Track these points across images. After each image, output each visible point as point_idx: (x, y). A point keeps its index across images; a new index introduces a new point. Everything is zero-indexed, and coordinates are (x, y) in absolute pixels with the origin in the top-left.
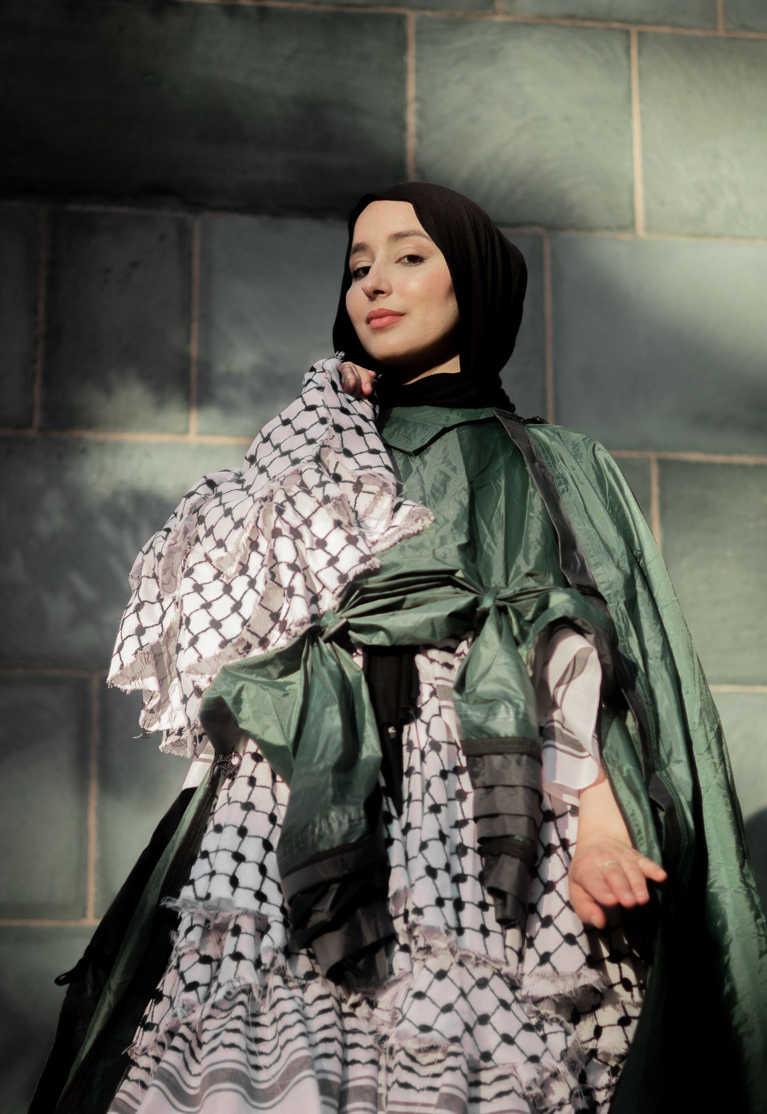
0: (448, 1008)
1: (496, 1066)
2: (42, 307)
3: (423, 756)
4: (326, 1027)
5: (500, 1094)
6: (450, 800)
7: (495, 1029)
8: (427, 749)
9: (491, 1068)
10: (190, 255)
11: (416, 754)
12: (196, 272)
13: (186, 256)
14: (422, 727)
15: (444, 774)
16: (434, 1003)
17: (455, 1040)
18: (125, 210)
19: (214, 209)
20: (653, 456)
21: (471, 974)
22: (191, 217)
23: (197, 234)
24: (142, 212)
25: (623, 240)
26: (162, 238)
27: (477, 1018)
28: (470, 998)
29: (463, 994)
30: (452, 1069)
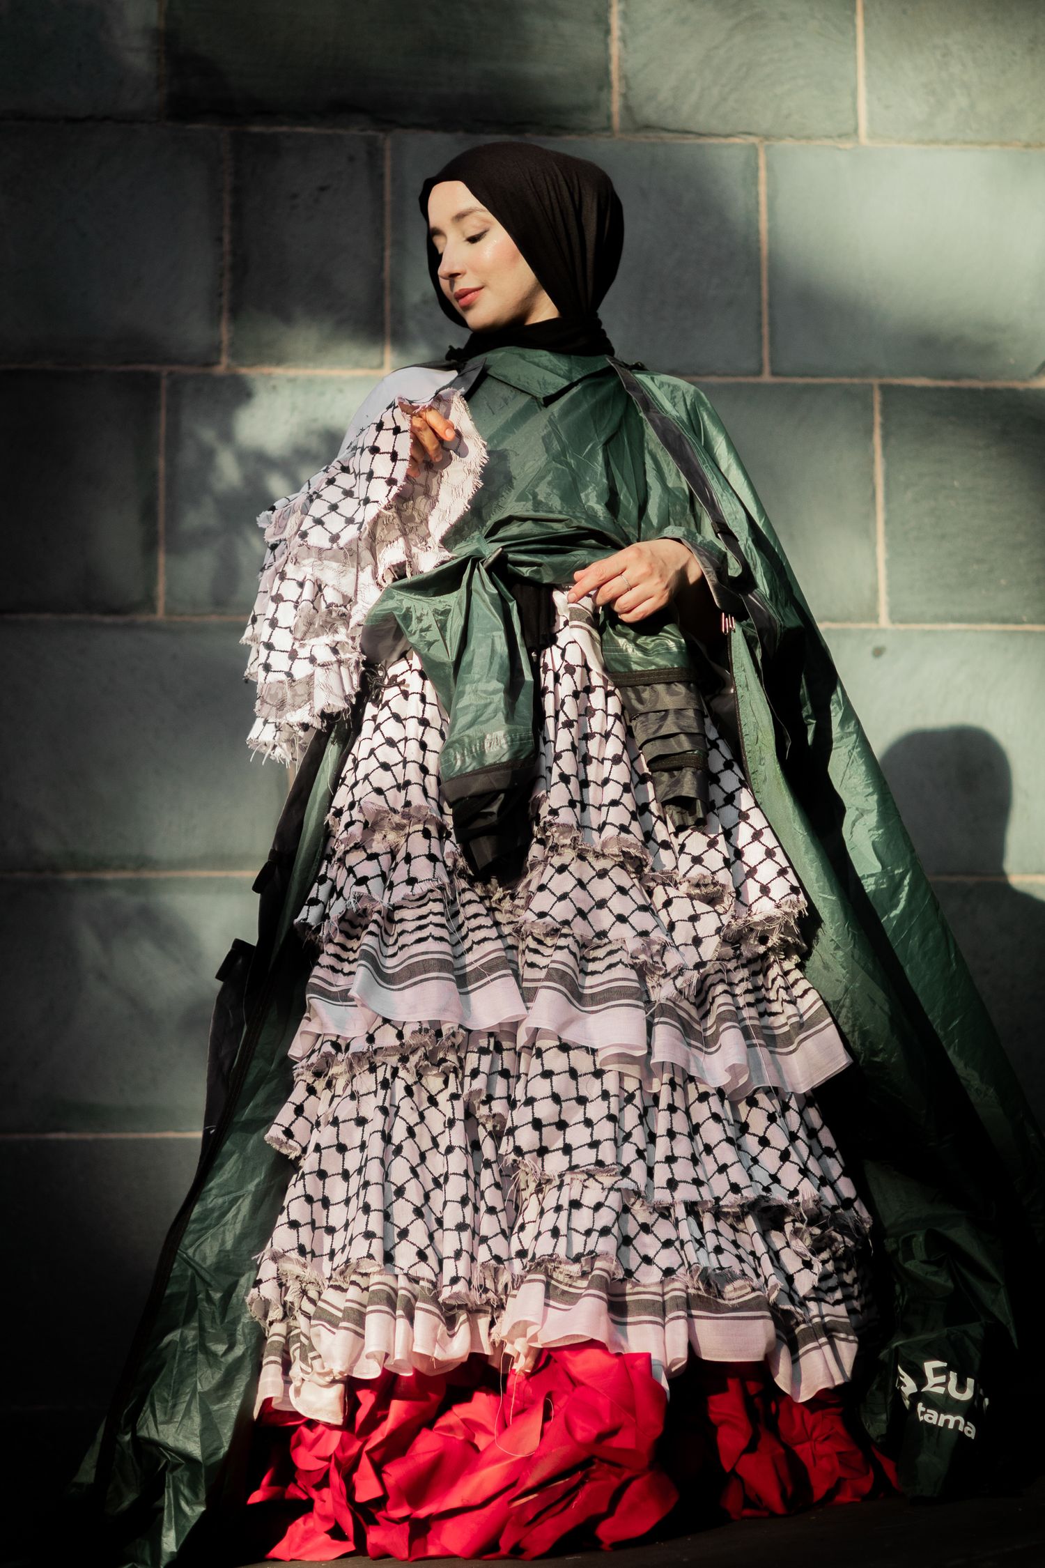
0: (564, 897)
1: (610, 942)
2: (227, 238)
3: (557, 678)
5: (610, 967)
6: (580, 715)
7: (611, 911)
8: (562, 672)
9: (605, 945)
10: (382, 176)
11: (550, 675)
12: (388, 197)
13: (377, 179)
14: (556, 652)
15: (576, 695)
16: (553, 893)
17: (566, 923)
18: (311, 130)
19: (405, 127)
20: (875, 382)
21: (592, 867)
22: (381, 135)
23: (388, 154)
24: (329, 132)
25: (846, 150)
26: (351, 159)
27: (594, 903)
28: (588, 887)
29: (581, 884)
30: (561, 948)
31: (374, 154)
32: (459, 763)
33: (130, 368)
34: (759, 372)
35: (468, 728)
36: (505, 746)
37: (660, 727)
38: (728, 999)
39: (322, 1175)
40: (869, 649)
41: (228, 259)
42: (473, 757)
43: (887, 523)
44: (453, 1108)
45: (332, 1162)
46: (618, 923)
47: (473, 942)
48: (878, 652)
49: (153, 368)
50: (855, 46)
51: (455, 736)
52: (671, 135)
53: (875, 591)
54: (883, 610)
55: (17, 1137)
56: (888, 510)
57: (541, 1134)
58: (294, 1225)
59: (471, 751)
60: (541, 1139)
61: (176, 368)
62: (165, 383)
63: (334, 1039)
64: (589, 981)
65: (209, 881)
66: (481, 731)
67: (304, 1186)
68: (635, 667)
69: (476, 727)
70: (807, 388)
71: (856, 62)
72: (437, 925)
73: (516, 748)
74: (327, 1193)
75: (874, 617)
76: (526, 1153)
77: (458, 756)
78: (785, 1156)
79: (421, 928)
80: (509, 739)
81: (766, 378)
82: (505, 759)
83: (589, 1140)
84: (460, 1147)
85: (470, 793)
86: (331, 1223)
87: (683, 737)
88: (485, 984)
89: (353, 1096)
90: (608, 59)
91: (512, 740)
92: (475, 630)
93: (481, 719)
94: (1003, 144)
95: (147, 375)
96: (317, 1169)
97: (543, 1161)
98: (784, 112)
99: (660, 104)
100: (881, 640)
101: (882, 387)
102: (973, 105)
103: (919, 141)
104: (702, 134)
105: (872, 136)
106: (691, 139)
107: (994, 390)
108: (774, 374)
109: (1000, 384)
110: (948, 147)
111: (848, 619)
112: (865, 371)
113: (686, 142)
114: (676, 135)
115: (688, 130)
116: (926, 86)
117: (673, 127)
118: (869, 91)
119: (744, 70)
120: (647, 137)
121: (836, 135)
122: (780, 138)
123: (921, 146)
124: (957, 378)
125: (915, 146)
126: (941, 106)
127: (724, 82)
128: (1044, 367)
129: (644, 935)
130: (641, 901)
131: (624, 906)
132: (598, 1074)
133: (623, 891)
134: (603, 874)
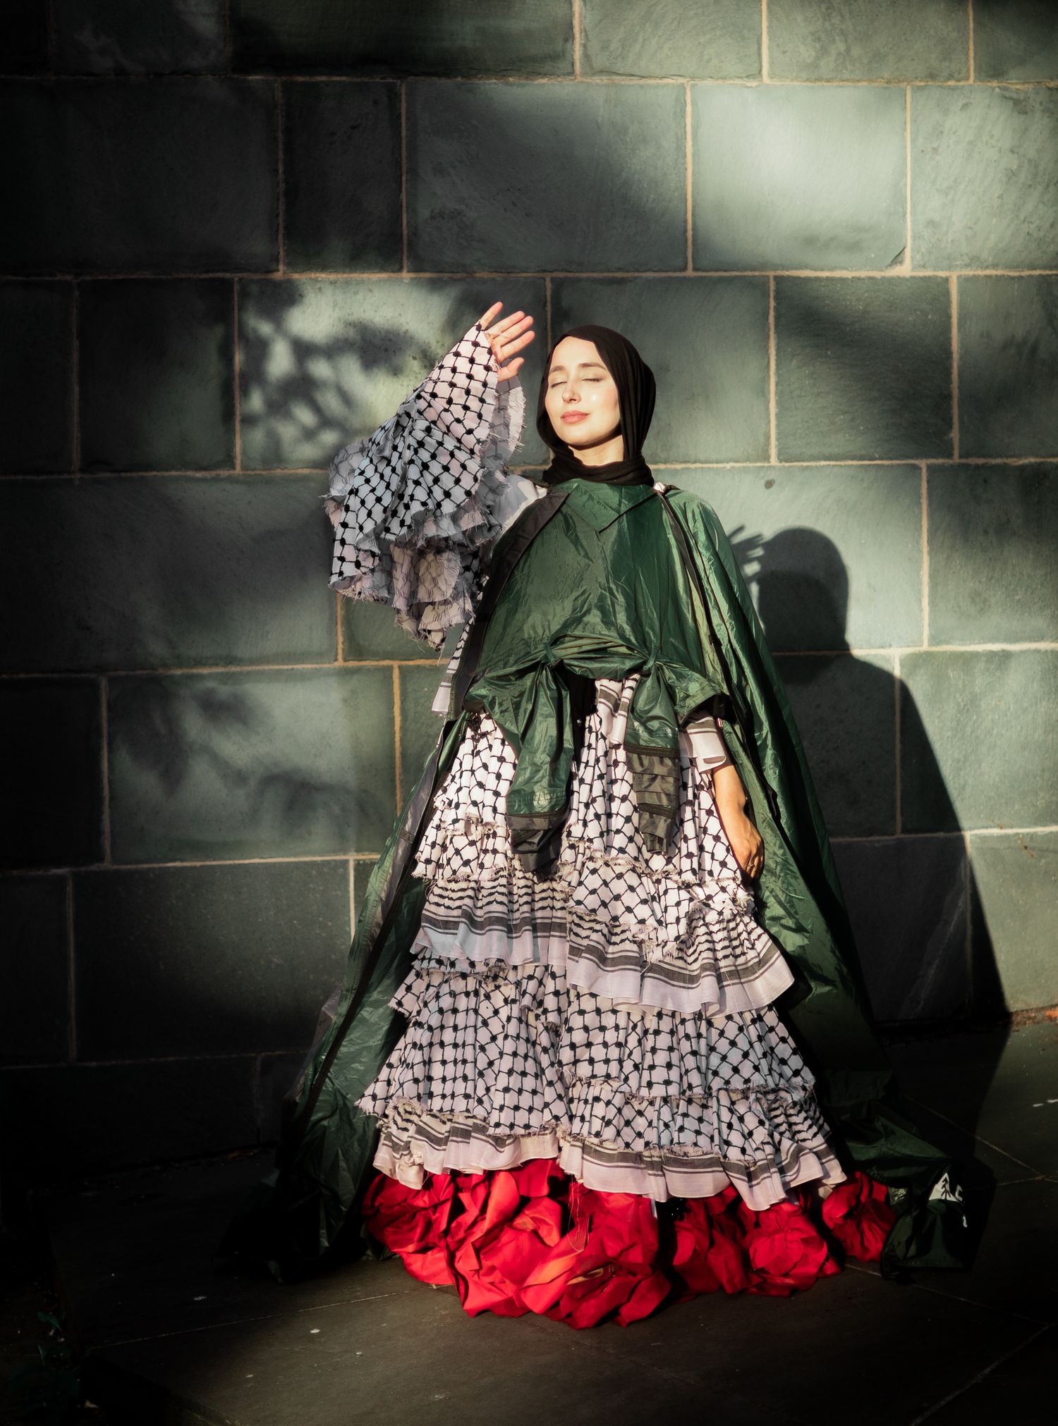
0: (593, 892)
1: (621, 925)
2: (281, 169)
4: (544, 891)
7: (623, 902)
8: (599, 735)
10: (399, 116)
11: (593, 736)
12: (404, 133)
13: (395, 118)
14: (597, 719)
15: (606, 754)
16: (586, 888)
17: (594, 911)
19: (416, 74)
20: (771, 274)
21: (614, 871)
22: (399, 82)
23: (403, 97)
24: (358, 80)
25: (751, 87)
26: (376, 102)
27: (612, 897)
28: (610, 885)
29: (605, 883)
30: (597, 931)
31: (393, 97)
32: (516, 806)
33: (211, 275)
34: (685, 269)
35: (525, 785)
36: (547, 801)
37: (651, 785)
38: (710, 954)
40: (763, 482)
41: (282, 186)
42: (526, 804)
43: (777, 384)
46: (626, 912)
48: (769, 484)
49: (228, 275)
51: (516, 787)
52: (618, 77)
53: (768, 438)
54: (773, 452)
55: (146, 866)
56: (778, 375)
57: (575, 1053)
59: (525, 801)
60: (574, 1056)
61: (244, 275)
62: (236, 287)
63: (438, 958)
64: (611, 949)
65: (279, 672)
66: (534, 787)
69: (529, 784)
70: (721, 280)
72: (500, 893)
73: (553, 803)
75: (767, 458)
77: (516, 801)
78: (746, 1055)
79: (491, 894)
80: (550, 796)
81: (690, 273)
87: (663, 795)
90: (572, 16)
91: (552, 798)
92: (538, 715)
93: (533, 781)
94: (870, 81)
95: (223, 280)
97: (575, 1068)
98: (706, 57)
99: (611, 52)
100: (771, 475)
101: (776, 278)
102: (848, 50)
103: (807, 80)
104: (643, 77)
105: (772, 75)
106: (635, 81)
107: (859, 279)
108: (695, 269)
109: (863, 274)
110: (830, 84)
111: (748, 460)
112: (764, 266)
113: (631, 83)
114: (624, 78)
115: (633, 73)
116: (812, 34)
117: (621, 71)
118: (770, 40)
119: (676, 23)
120: (602, 80)
121: (744, 75)
122: (702, 78)
123: (809, 84)
124: (832, 269)
125: (804, 84)
126: (824, 51)
127: (660, 34)
128: (898, 259)
129: (642, 922)
130: (644, 896)
131: (631, 900)
132: (614, 1012)
133: (632, 889)
134: (620, 876)
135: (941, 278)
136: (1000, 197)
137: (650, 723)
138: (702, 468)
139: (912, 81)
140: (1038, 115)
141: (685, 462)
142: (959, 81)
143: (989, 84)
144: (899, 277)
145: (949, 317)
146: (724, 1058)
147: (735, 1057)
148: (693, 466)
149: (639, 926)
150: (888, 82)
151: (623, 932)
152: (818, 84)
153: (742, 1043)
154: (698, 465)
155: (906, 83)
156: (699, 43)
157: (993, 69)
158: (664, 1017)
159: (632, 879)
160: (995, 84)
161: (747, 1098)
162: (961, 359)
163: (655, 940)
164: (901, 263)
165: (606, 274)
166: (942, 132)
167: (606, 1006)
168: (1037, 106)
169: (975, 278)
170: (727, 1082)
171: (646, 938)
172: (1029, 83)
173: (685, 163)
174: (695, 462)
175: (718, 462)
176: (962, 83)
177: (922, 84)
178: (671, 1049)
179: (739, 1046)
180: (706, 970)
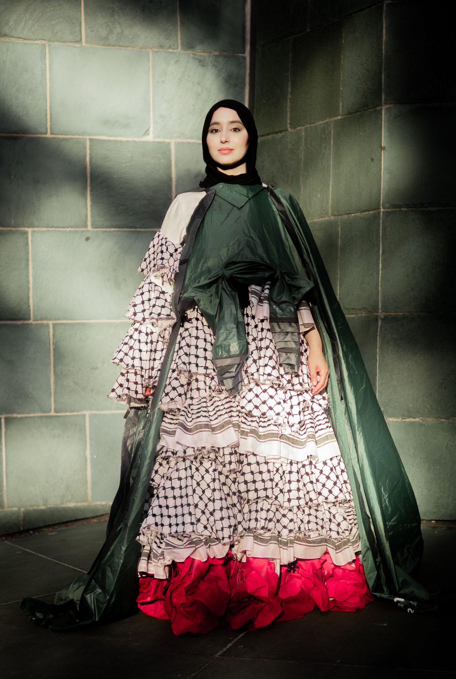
7: (267, 405)
9: (266, 417)
11: (250, 318)
17: (250, 411)
21: (261, 388)
25: (77, 47)
27: (261, 402)
28: (259, 397)
29: (257, 396)
30: (254, 421)
32: (220, 353)
34: (46, 133)
35: (224, 341)
36: (237, 348)
37: (285, 338)
38: (312, 430)
39: (166, 497)
40: (84, 238)
42: (226, 351)
43: (91, 191)
44: (214, 475)
45: (170, 493)
46: (269, 410)
47: (218, 416)
48: (87, 239)
50: (80, 6)
51: (219, 343)
52: (13, 39)
53: (86, 216)
54: (89, 223)
56: (92, 186)
58: (154, 515)
59: (225, 350)
60: (247, 487)
63: (172, 451)
64: (263, 430)
66: (228, 343)
67: (159, 502)
68: (279, 316)
69: (226, 341)
70: (64, 139)
71: (81, 13)
72: (203, 411)
73: (241, 349)
74: (168, 504)
75: (86, 226)
76: (242, 493)
77: (220, 351)
78: (335, 484)
79: (198, 412)
80: (239, 346)
81: (49, 135)
82: (237, 353)
83: (263, 488)
84: (218, 489)
85: (225, 365)
86: (170, 514)
87: (293, 343)
88: (223, 431)
89: (177, 470)
91: (240, 346)
92: (224, 304)
93: (228, 338)
94: (133, 47)
96: (164, 496)
97: (248, 494)
98: (55, 31)
99: (10, 26)
100: (88, 235)
101: (90, 139)
102: (122, 32)
103: (103, 45)
104: (25, 39)
105: (87, 42)
106: (21, 41)
107: (129, 141)
108: (52, 134)
109: (130, 139)
110: (114, 48)
111: (77, 227)
112: (84, 134)
113: (20, 42)
114: (16, 39)
115: (20, 37)
116: (105, 23)
117: (15, 36)
118: (86, 25)
119: (41, 14)
120: (5, 39)
121: (73, 41)
122: (54, 41)
123: (105, 47)
124: (116, 136)
125: (102, 47)
126: (111, 31)
127: (33, 18)
128: (146, 133)
129: (278, 414)
130: (278, 401)
131: (271, 403)
132: (267, 463)
133: (271, 397)
134: (265, 391)
135: (167, 142)
136: (193, 105)
137: (281, 305)
138: (56, 231)
139: (152, 48)
140: (210, 67)
141: (48, 227)
142: (173, 49)
143: (187, 52)
144: (147, 141)
145: (171, 161)
146: (324, 485)
147: (329, 484)
148: (51, 229)
149: (277, 417)
150: (141, 48)
151: (269, 420)
152: (108, 47)
153: (333, 477)
154: (54, 229)
155: (149, 49)
156: (52, 25)
157: (189, 46)
158: (293, 464)
159: (272, 392)
160: (190, 52)
161: (336, 506)
162: (177, 181)
163: (287, 423)
164: (148, 134)
165: (8, 135)
166: (166, 73)
167: (261, 460)
168: (210, 63)
169: (182, 143)
170: (326, 498)
171: (282, 423)
172: (205, 52)
173: (46, 82)
174: (52, 227)
175: (63, 227)
176: (175, 51)
177: (157, 50)
178: (298, 481)
179: (331, 479)
180: (309, 438)
